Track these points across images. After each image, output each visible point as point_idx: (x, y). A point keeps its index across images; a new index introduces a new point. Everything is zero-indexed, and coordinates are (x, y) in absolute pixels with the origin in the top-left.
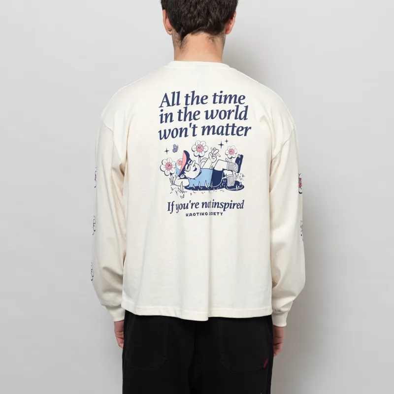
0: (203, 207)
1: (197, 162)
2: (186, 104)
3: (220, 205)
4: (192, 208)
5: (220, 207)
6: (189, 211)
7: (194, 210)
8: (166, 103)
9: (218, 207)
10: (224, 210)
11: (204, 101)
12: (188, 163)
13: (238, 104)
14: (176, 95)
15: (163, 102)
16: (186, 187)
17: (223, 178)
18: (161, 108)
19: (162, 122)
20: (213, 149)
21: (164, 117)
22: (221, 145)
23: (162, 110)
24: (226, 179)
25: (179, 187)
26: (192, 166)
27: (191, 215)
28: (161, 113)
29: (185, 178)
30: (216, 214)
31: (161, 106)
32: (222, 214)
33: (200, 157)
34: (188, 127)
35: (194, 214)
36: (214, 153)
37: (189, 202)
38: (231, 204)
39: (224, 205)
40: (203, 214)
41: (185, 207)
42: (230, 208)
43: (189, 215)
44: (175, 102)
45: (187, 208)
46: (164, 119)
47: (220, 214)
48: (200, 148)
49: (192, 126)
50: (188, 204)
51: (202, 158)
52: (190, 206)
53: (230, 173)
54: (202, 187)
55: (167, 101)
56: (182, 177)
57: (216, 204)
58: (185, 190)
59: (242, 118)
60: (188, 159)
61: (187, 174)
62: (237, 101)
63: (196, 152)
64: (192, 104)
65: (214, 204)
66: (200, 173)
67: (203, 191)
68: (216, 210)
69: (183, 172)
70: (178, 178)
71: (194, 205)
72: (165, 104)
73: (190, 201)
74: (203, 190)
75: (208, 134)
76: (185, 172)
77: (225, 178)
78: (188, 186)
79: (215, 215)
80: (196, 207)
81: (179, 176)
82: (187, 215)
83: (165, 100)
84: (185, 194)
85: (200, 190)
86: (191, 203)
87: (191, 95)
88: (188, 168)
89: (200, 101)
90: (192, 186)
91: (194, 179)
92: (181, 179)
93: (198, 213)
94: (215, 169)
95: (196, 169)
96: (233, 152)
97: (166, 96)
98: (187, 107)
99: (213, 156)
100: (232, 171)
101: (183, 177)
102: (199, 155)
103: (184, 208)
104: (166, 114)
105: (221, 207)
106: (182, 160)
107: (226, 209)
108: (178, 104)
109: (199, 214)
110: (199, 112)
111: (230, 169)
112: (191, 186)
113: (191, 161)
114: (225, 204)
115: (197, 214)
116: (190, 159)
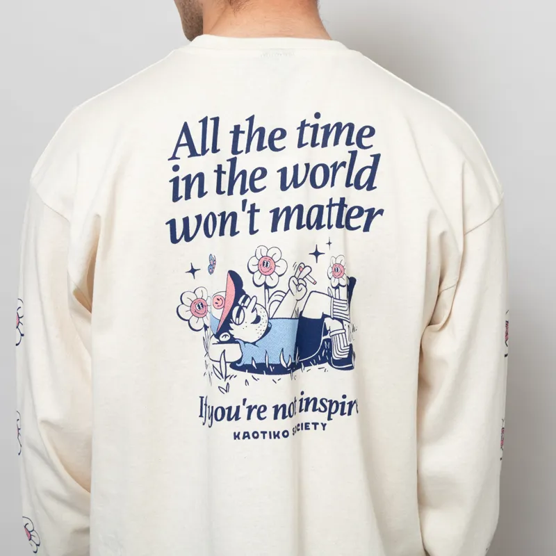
0: (276, 418)
1: (261, 301)
2: (235, 151)
3: (319, 405)
4: (249, 418)
5: (320, 411)
6: (243, 425)
7: (254, 425)
8: (187, 148)
9: (314, 410)
10: (329, 419)
11: (277, 144)
12: (240, 302)
13: (355, 147)
14: (210, 124)
15: (178, 145)
16: (234, 365)
17: (323, 338)
18: (175, 162)
19: (176, 198)
20: (299, 267)
21: (182, 185)
22: (317, 254)
23: (176, 168)
24: (329, 341)
25: (217, 365)
26: (248, 311)
27: (246, 435)
28: (174, 174)
29: (233, 340)
30: (311, 426)
31: (174, 157)
32: (324, 425)
33: (267, 287)
34: (238, 209)
35: (255, 435)
36: (301, 277)
37: (241, 404)
38: (343, 404)
39: (327, 404)
40: (276, 436)
41: (230, 414)
42: (342, 414)
43: (241, 436)
44: (209, 145)
45: (237, 419)
46: (182, 192)
47: (320, 427)
48: (266, 264)
49: (248, 208)
50: (238, 408)
51: (271, 291)
52: (244, 412)
53: (337, 325)
54: (272, 365)
55: (190, 143)
56: (222, 339)
57: (309, 403)
58: (231, 371)
59: (362, 184)
60: (239, 291)
61: (237, 331)
62: (354, 139)
63: (258, 274)
64: (248, 150)
65: (304, 403)
66: (268, 330)
67: (276, 377)
68: (309, 416)
69: (225, 326)
70: (215, 340)
71: (255, 412)
72: (184, 151)
73: (245, 400)
74: (275, 373)
75: (287, 228)
76: (232, 325)
77: (328, 337)
78: (239, 361)
79: (307, 428)
80: (260, 418)
81: (217, 336)
82: (236, 436)
83: (184, 140)
84: (232, 382)
85: (269, 373)
86: (248, 404)
87: (245, 127)
88: (238, 316)
89: (266, 143)
90: (249, 362)
91: (254, 343)
92: (221, 342)
93: (264, 433)
94: (304, 315)
95: (258, 320)
96: (342, 272)
97: (186, 129)
98: (236, 158)
99: (299, 284)
100: (341, 321)
101: (228, 338)
102: (265, 283)
103: (229, 419)
104: (188, 178)
105: (323, 409)
106: (223, 295)
107: (332, 416)
108: (215, 150)
109: (267, 435)
110: (264, 172)
111: (338, 315)
112: (247, 361)
113: (247, 296)
114: (331, 403)
115: (261, 435)
116: (244, 293)
